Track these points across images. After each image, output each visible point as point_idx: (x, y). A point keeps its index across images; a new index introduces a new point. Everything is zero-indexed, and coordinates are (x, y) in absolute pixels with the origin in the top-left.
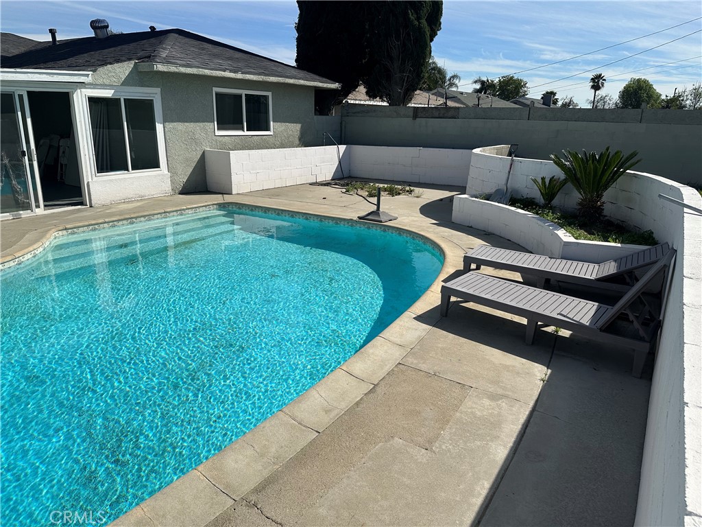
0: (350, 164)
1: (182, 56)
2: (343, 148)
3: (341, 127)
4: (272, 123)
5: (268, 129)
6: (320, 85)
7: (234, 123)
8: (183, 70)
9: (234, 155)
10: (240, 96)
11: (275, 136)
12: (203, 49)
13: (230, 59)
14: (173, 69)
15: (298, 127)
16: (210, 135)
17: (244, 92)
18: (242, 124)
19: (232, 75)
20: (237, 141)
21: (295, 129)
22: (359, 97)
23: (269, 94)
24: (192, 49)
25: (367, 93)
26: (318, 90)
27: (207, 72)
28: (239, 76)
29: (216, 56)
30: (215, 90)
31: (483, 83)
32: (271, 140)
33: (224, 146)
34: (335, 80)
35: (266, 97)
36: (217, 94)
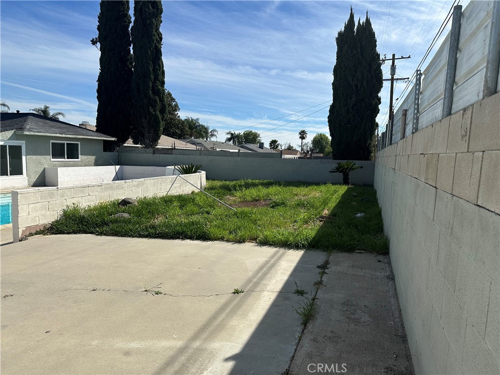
0: (122, 174)
1: (36, 127)
2: (118, 167)
3: (119, 157)
4: (80, 156)
5: (78, 158)
6: (105, 139)
7: (60, 156)
8: (37, 134)
9: (59, 169)
10: (64, 144)
11: (81, 161)
12: (46, 123)
13: (60, 128)
14: (32, 133)
15: (94, 157)
16: (47, 161)
17: (66, 142)
18: (64, 156)
19: (60, 135)
20: (62, 163)
21: (92, 158)
22: (129, 143)
23: (79, 143)
24: (40, 124)
25: (133, 142)
26: (104, 141)
27: (48, 134)
28: (64, 136)
29: (52, 127)
30: (51, 141)
31: (232, 134)
32: (80, 163)
33: (55, 166)
34: (113, 136)
35: (77, 144)
36: (52, 143)
